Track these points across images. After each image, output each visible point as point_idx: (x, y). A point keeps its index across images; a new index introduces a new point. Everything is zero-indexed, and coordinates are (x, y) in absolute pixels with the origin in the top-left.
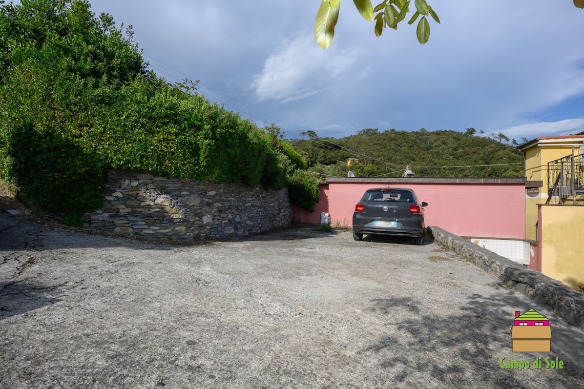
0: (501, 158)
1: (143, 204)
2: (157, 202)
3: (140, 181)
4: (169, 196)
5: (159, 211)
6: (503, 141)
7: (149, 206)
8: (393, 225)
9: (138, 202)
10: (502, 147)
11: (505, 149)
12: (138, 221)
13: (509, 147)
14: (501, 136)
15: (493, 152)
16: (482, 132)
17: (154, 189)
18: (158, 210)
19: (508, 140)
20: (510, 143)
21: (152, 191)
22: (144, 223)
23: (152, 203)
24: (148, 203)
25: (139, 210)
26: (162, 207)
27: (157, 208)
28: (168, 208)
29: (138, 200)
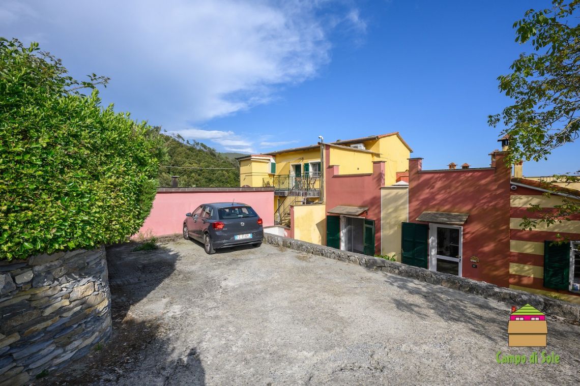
0: (180, 153)
1: (48, 312)
2: (73, 296)
3: (37, 268)
4: (90, 278)
5: (81, 309)
6: (181, 141)
7: (61, 310)
8: (249, 236)
9: (35, 312)
10: (181, 145)
11: (182, 146)
12: (40, 350)
13: (185, 145)
14: (179, 136)
15: (174, 148)
16: (166, 131)
17: (68, 274)
18: (78, 308)
19: (184, 141)
20: (185, 143)
21: (63, 279)
22: (52, 348)
23: (66, 303)
24: (58, 304)
25: (40, 326)
26: (83, 302)
27: (76, 306)
28: (92, 300)
29: (35, 308)
